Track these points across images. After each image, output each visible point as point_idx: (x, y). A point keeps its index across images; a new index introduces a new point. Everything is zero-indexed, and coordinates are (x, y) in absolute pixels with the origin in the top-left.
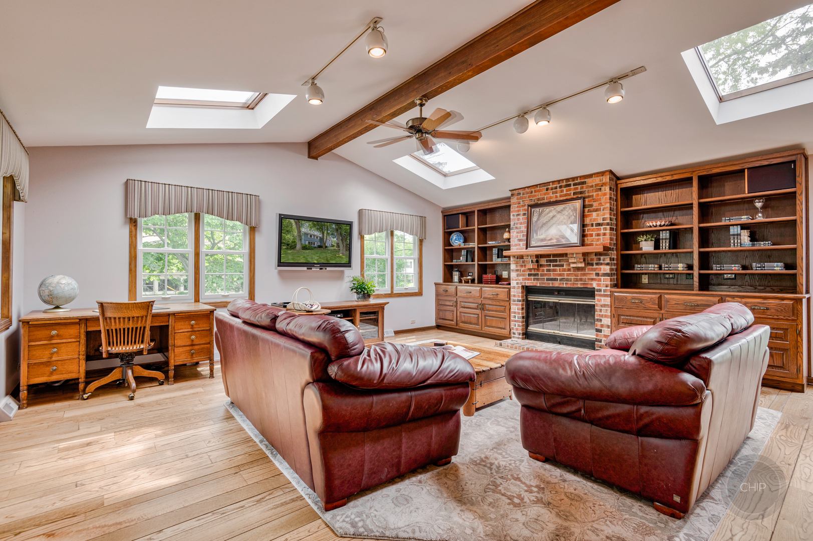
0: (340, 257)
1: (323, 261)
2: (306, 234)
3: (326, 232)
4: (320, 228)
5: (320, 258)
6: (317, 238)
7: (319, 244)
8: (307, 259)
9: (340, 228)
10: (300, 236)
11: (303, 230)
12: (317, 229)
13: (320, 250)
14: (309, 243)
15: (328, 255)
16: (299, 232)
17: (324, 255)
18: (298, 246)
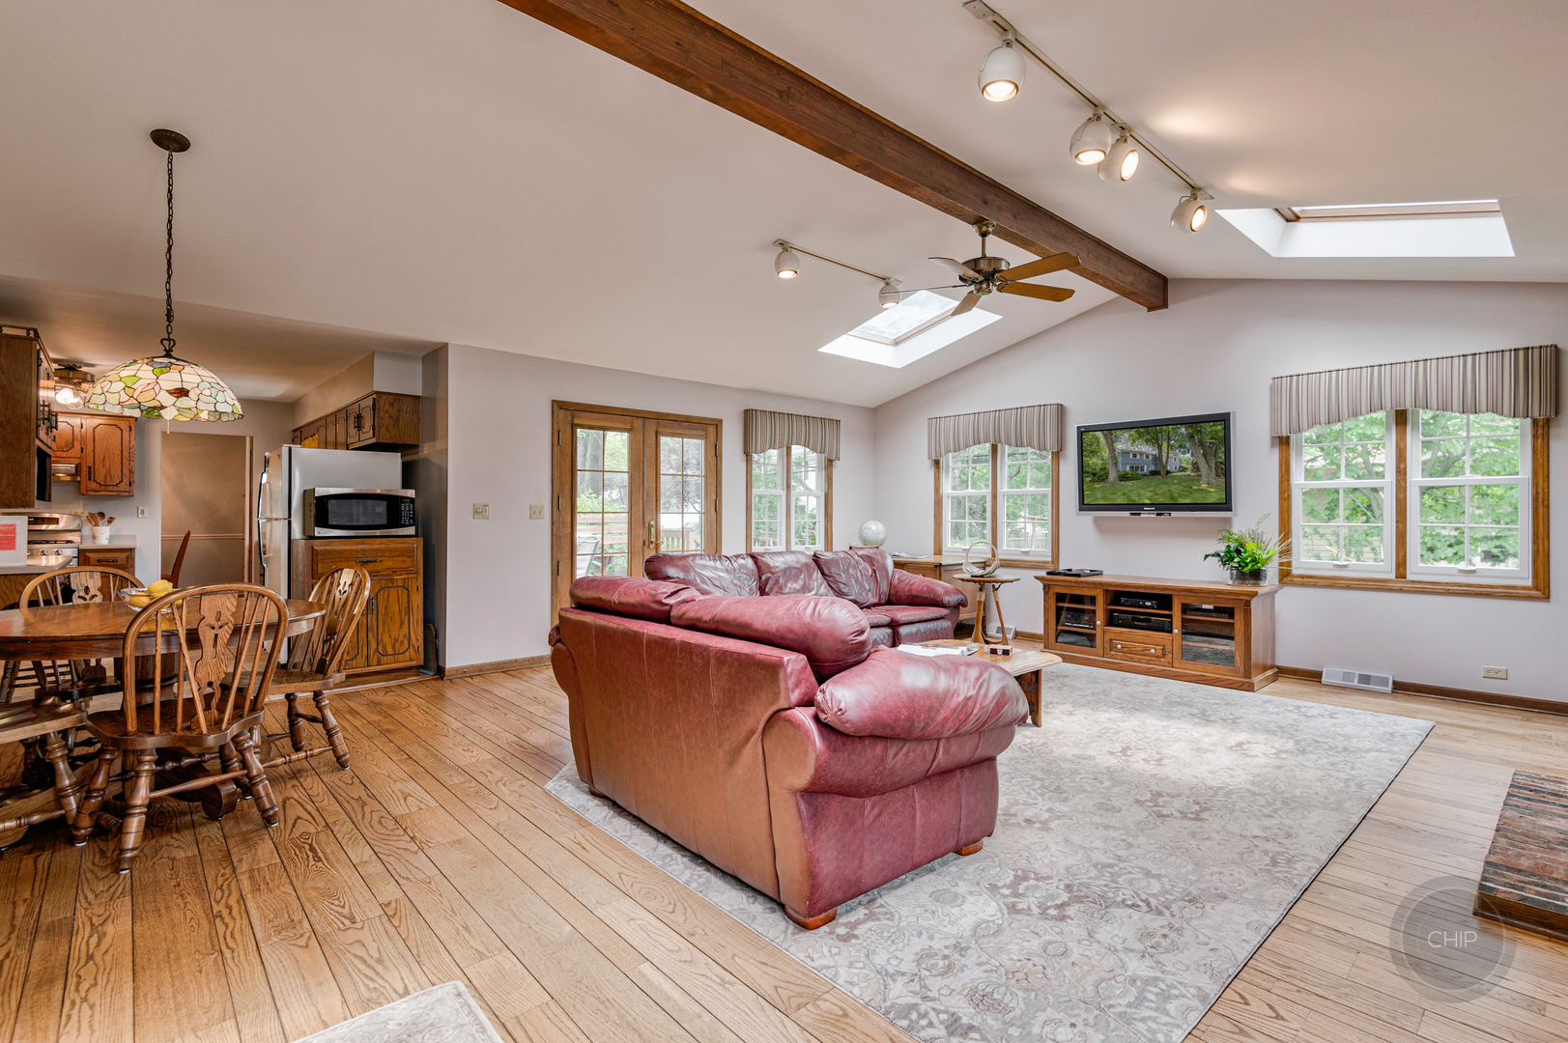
0: (1203, 490)
1: (1162, 500)
2: (1125, 453)
3: (1165, 445)
4: (1153, 438)
5: (1157, 494)
6: (1147, 457)
7: (1152, 468)
8: (1129, 497)
9: (1200, 431)
10: (1114, 458)
11: (1119, 446)
12: (1147, 441)
13: (1155, 480)
14: (1132, 467)
15: (1172, 487)
16: (1112, 450)
17: (1165, 488)
18: (1113, 476)
